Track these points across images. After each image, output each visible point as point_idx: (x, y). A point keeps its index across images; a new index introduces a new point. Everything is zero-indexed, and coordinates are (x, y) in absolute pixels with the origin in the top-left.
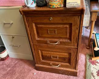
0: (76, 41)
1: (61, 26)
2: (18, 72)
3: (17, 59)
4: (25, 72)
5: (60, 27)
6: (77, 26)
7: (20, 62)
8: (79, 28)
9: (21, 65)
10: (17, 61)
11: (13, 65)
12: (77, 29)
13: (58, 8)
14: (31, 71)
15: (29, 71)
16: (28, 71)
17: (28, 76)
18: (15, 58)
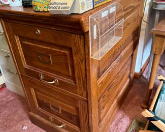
0: (84, 87)
1: (57, 50)
2: (3, 117)
3: (15, 94)
4: (13, 120)
5: (55, 51)
6: (81, 55)
7: (17, 100)
8: (84, 60)
9: (15, 107)
10: (13, 98)
11: (4, 103)
12: (82, 61)
13: (44, 12)
14: (22, 120)
15: (19, 121)
16: (19, 119)
17: (14, 128)
18: (12, 92)
